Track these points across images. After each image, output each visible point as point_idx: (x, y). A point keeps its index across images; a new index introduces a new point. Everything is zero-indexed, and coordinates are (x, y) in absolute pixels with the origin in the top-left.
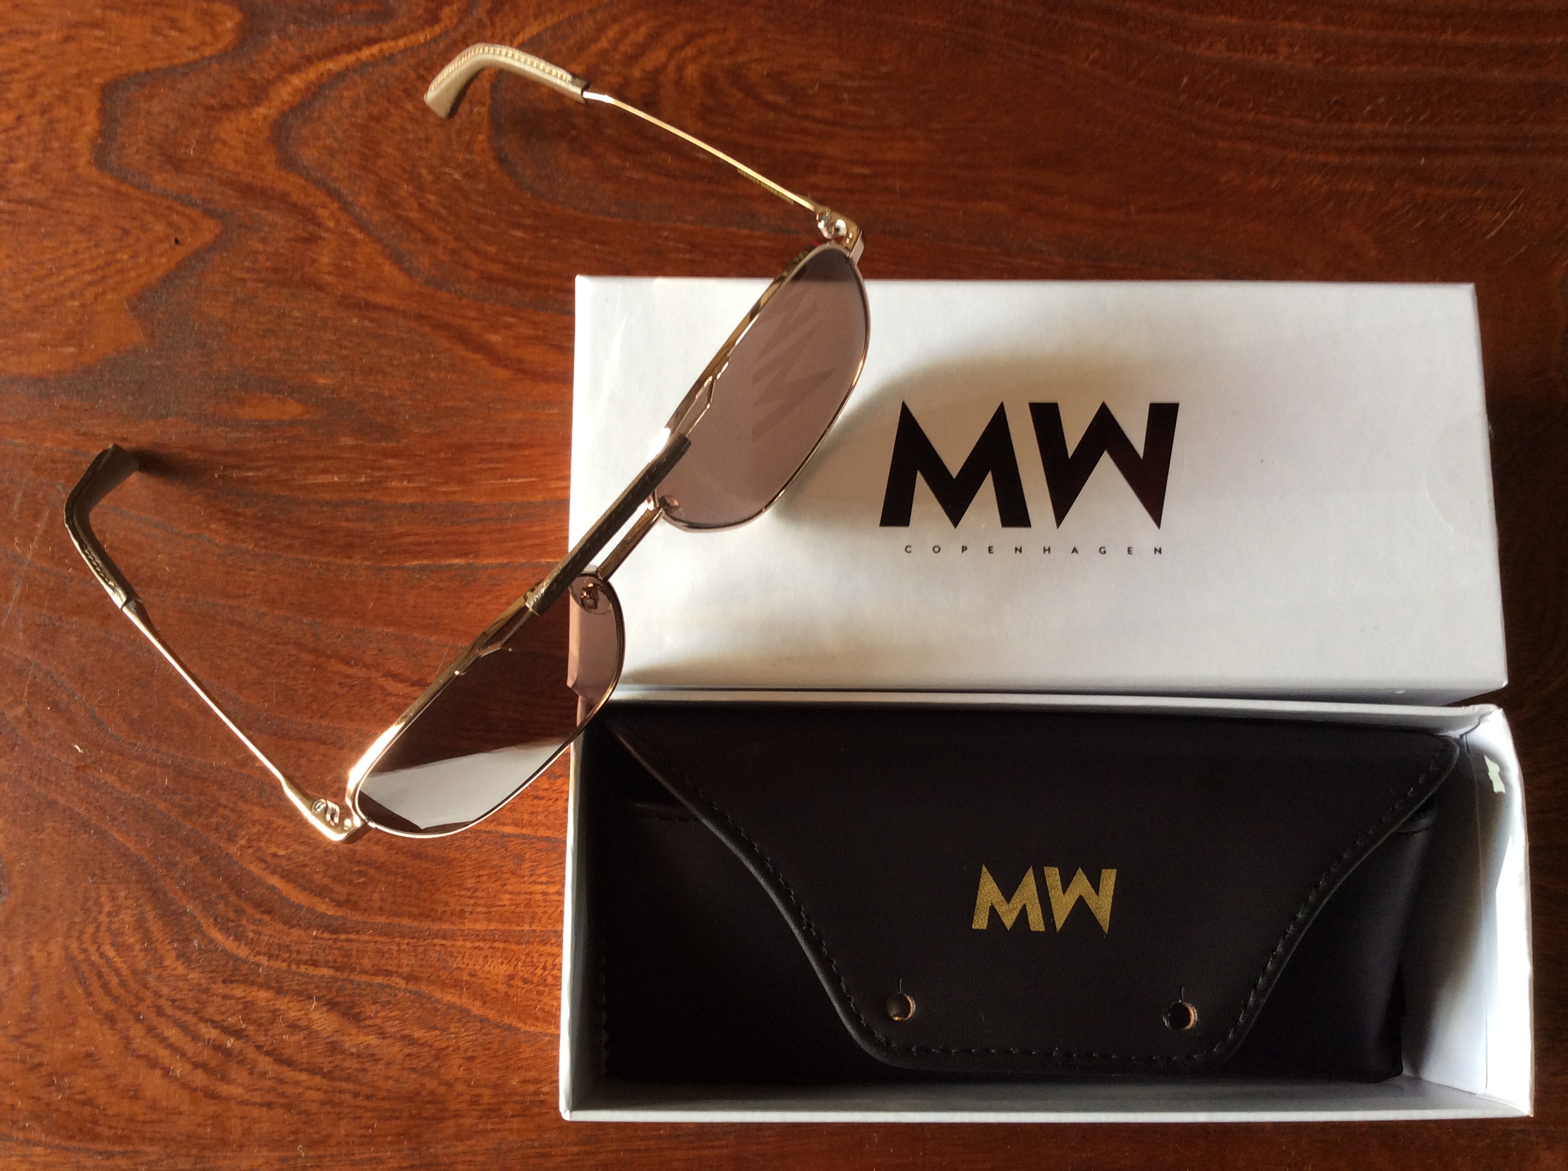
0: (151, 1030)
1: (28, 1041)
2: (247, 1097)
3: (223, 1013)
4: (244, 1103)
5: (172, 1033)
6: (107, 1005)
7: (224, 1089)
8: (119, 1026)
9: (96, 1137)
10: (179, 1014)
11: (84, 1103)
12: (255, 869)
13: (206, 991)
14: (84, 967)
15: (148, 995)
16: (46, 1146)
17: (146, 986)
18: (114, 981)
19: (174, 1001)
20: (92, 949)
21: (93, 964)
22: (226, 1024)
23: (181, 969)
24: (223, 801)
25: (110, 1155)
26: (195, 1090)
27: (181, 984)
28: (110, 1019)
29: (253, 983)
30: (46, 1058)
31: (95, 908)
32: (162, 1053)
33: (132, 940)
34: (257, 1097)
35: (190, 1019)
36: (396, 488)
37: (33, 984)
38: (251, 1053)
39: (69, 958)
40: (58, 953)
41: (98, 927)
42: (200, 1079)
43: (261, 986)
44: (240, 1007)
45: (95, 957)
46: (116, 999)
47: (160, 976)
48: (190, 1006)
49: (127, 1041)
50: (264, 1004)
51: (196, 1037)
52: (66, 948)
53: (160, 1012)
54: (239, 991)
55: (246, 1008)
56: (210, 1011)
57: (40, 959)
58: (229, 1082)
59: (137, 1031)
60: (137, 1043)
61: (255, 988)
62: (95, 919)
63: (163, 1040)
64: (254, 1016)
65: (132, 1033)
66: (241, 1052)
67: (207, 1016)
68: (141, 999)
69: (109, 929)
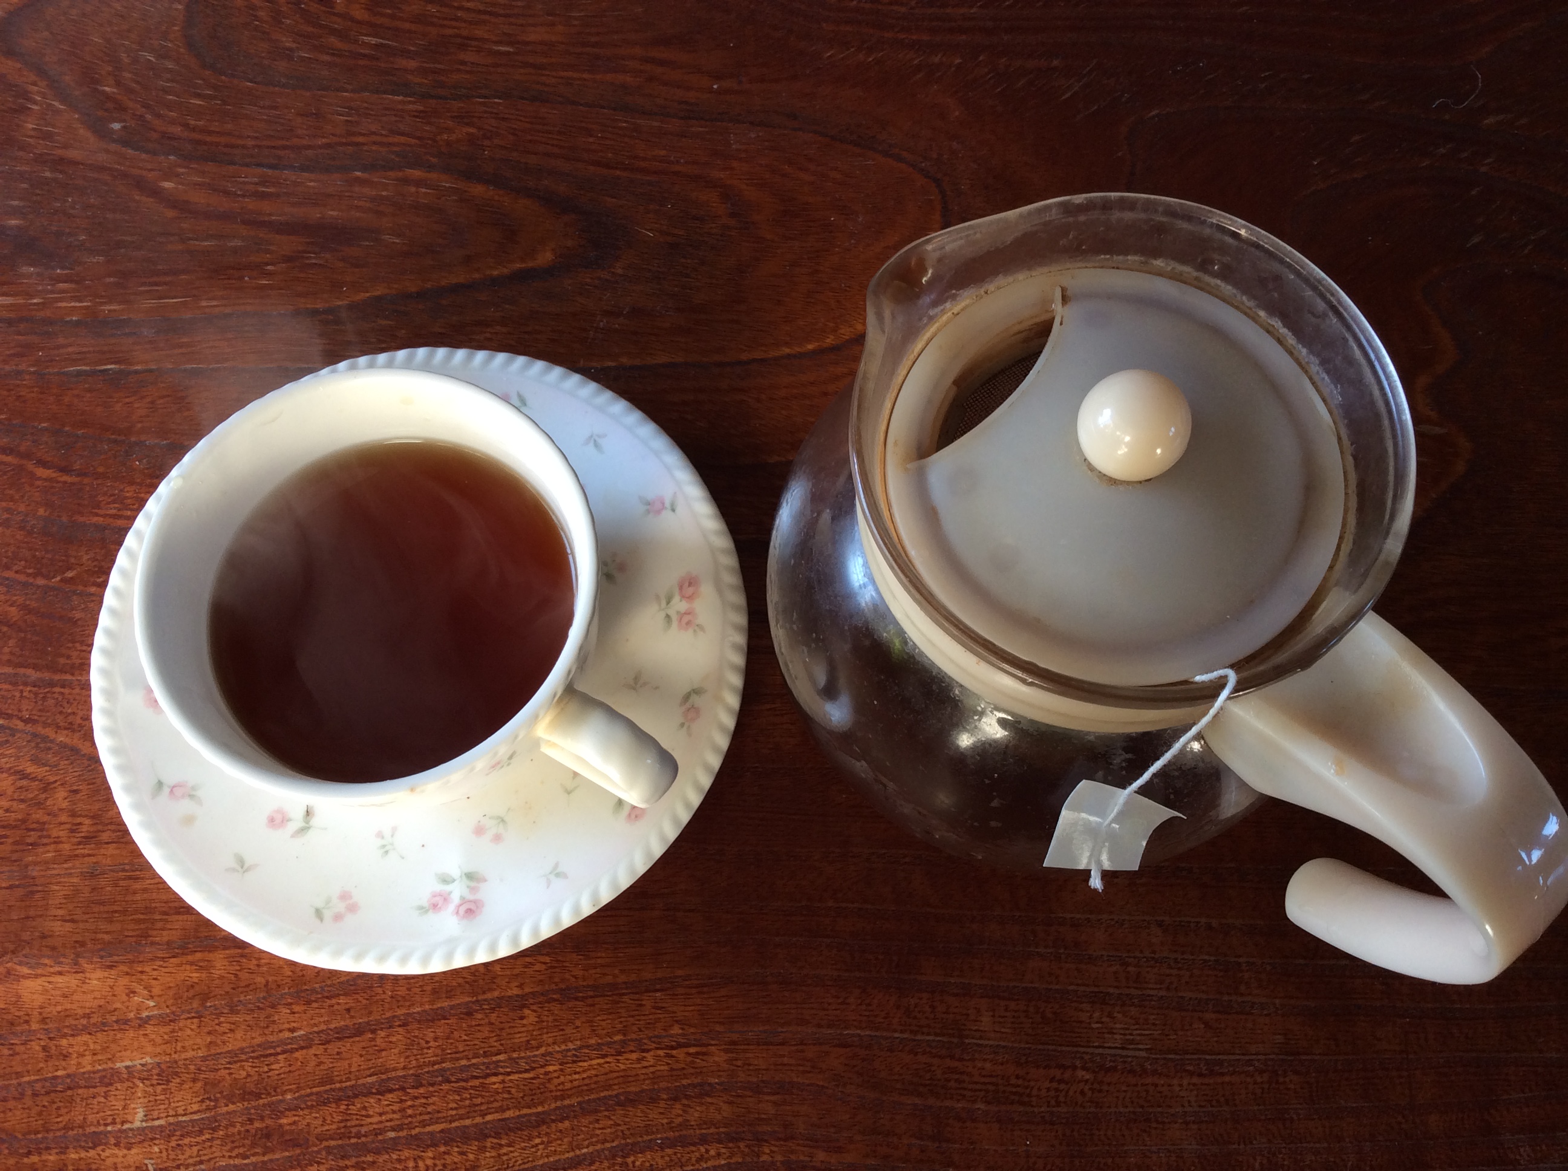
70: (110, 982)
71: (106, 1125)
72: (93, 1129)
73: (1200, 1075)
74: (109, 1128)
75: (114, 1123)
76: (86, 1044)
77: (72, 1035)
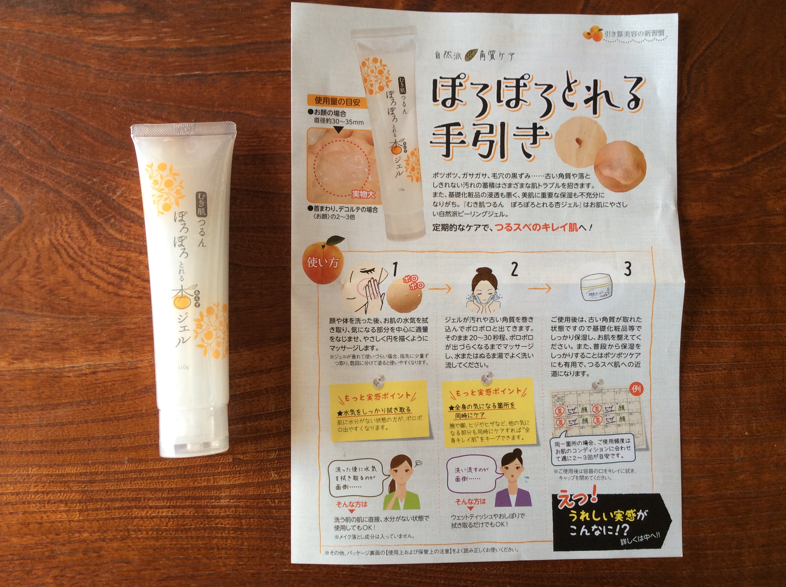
0: (89, 270)
1: (39, 277)
2: (132, 294)
3: (118, 263)
4: (131, 297)
5: (99, 272)
6: (70, 261)
7: (122, 292)
8: (75, 269)
9: (71, 313)
10: (100, 264)
11: (64, 300)
12: (125, 205)
13: (110, 254)
14: (59, 247)
15: (86, 257)
16: (51, 317)
17: (84, 253)
18: (71, 252)
19: (97, 259)
20: (61, 239)
21: (62, 245)
22: (119, 267)
23: (99, 246)
24: (109, 177)
25: (78, 319)
26: (110, 293)
27: (99, 252)
28: (71, 267)
29: (129, 251)
30: (47, 283)
31: (60, 223)
32: (94, 279)
33: (76, 235)
34: (136, 295)
35: (105, 266)
36: (169, 41)
37: (38, 254)
38: (131, 277)
39: (52, 244)
40: (47, 242)
41: (62, 231)
42: (111, 288)
43: (133, 252)
44: (125, 260)
45: (62, 242)
46: (73, 259)
47: (90, 249)
48: (104, 260)
49: (80, 276)
50: (134, 259)
51: (108, 273)
52: (50, 240)
53: (92, 263)
54: (124, 254)
55: (127, 260)
56: (113, 262)
57: (40, 245)
58: (123, 289)
59: (83, 271)
60: (84, 276)
61: (130, 252)
62: (61, 227)
63: (94, 274)
64: (131, 264)
65: (81, 272)
66: (127, 278)
67: (112, 264)
68: (83, 259)
69: (67, 231)
70: (252, 356)
71: (260, 412)
72: (255, 414)
73: (700, 372)
74: (262, 413)
75: (263, 410)
76: (246, 380)
77: (240, 378)
